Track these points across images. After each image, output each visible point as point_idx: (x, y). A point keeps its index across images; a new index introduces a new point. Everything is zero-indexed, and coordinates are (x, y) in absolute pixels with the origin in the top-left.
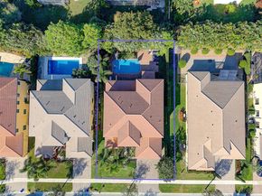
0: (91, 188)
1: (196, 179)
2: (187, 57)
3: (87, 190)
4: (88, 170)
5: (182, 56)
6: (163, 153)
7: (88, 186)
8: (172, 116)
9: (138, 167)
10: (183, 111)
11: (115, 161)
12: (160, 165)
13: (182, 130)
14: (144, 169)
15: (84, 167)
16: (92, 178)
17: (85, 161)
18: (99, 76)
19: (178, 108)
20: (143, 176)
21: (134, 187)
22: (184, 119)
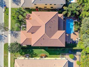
0: (6, 8)
1: (11, 62)
2: (75, 59)
3: (5, 6)
4: (15, 6)
5: (75, 56)
6: (24, 46)
7: (7, 6)
8: (43, 50)
9: (17, 32)
10: (46, 56)
11: (18, 18)
12: (17, 44)
13: (36, 55)
14: (16, 35)
15: (17, 4)
16: (11, 8)
17: (20, 4)
18: (68, 8)
19: (48, 54)
20: (12, 35)
21: (6, 30)
22: (42, 57)
